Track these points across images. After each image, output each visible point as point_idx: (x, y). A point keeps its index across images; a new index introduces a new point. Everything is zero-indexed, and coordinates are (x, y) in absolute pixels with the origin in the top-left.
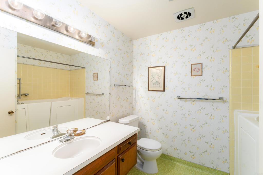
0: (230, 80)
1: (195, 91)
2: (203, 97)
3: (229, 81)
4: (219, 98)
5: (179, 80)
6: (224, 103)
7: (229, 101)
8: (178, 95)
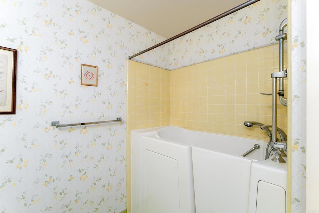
0: (127, 95)
1: (87, 110)
2: (99, 119)
3: (126, 97)
4: (118, 119)
5: (55, 90)
6: (122, 125)
7: (126, 122)
8: (55, 120)
